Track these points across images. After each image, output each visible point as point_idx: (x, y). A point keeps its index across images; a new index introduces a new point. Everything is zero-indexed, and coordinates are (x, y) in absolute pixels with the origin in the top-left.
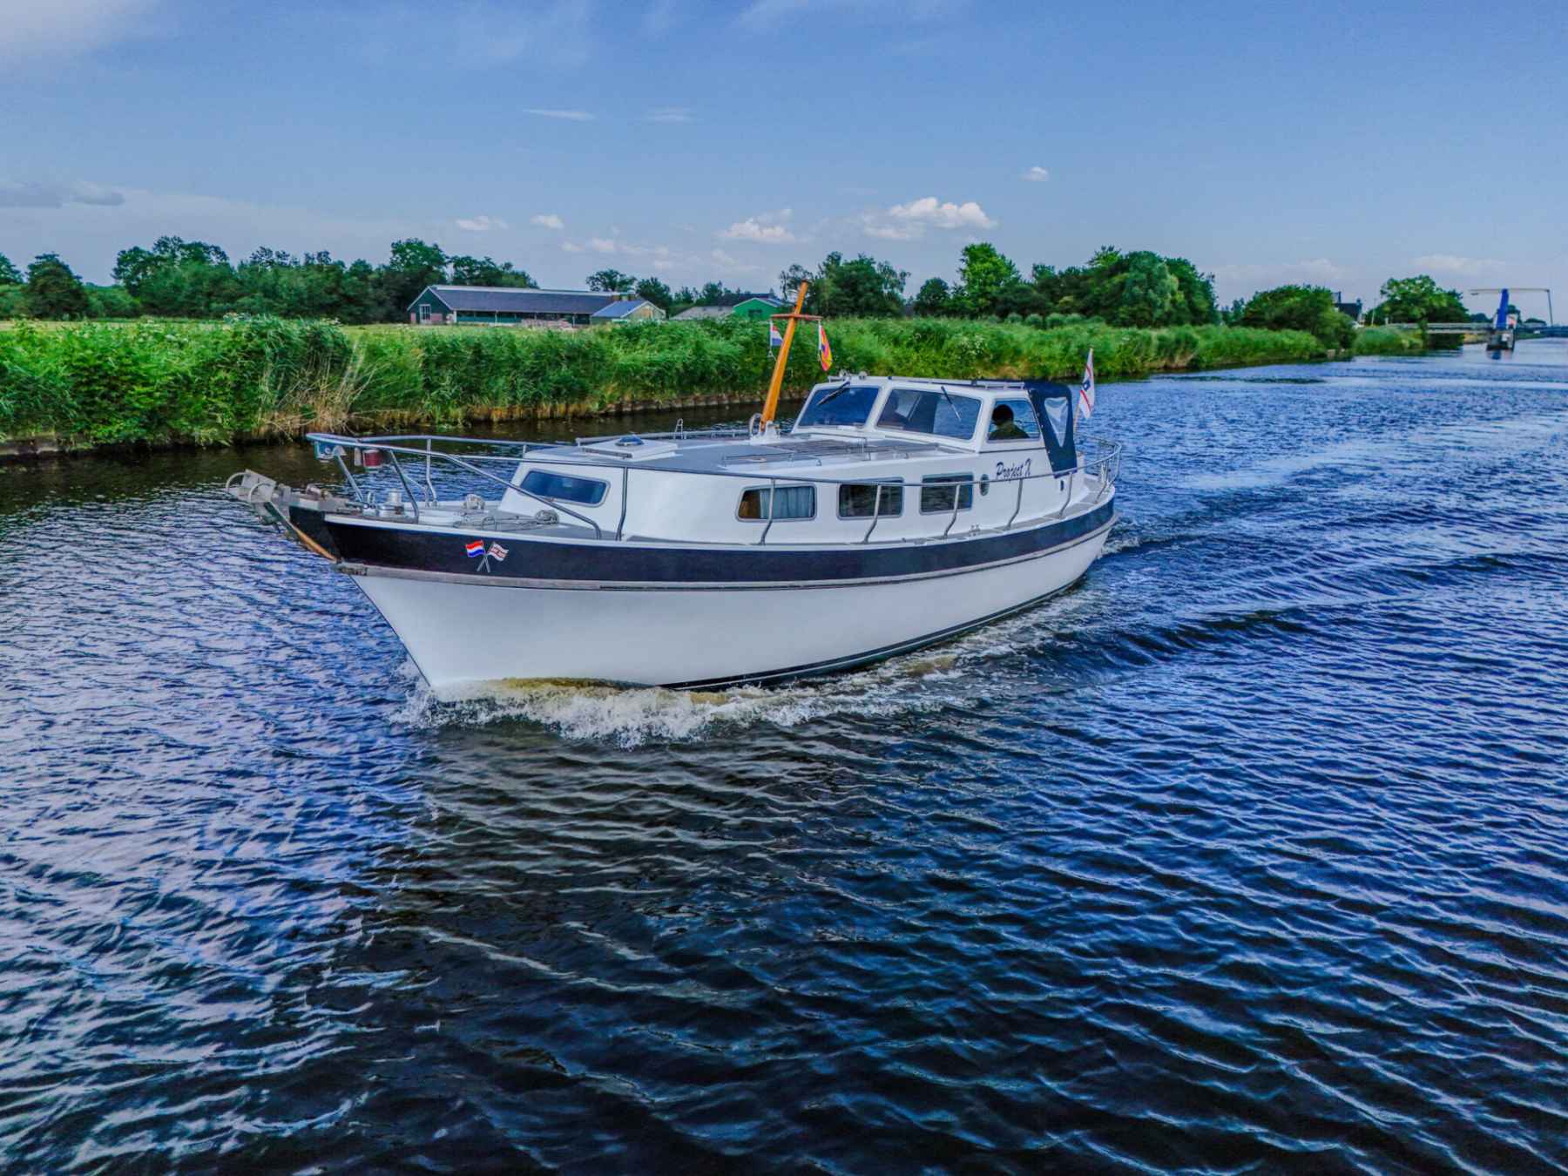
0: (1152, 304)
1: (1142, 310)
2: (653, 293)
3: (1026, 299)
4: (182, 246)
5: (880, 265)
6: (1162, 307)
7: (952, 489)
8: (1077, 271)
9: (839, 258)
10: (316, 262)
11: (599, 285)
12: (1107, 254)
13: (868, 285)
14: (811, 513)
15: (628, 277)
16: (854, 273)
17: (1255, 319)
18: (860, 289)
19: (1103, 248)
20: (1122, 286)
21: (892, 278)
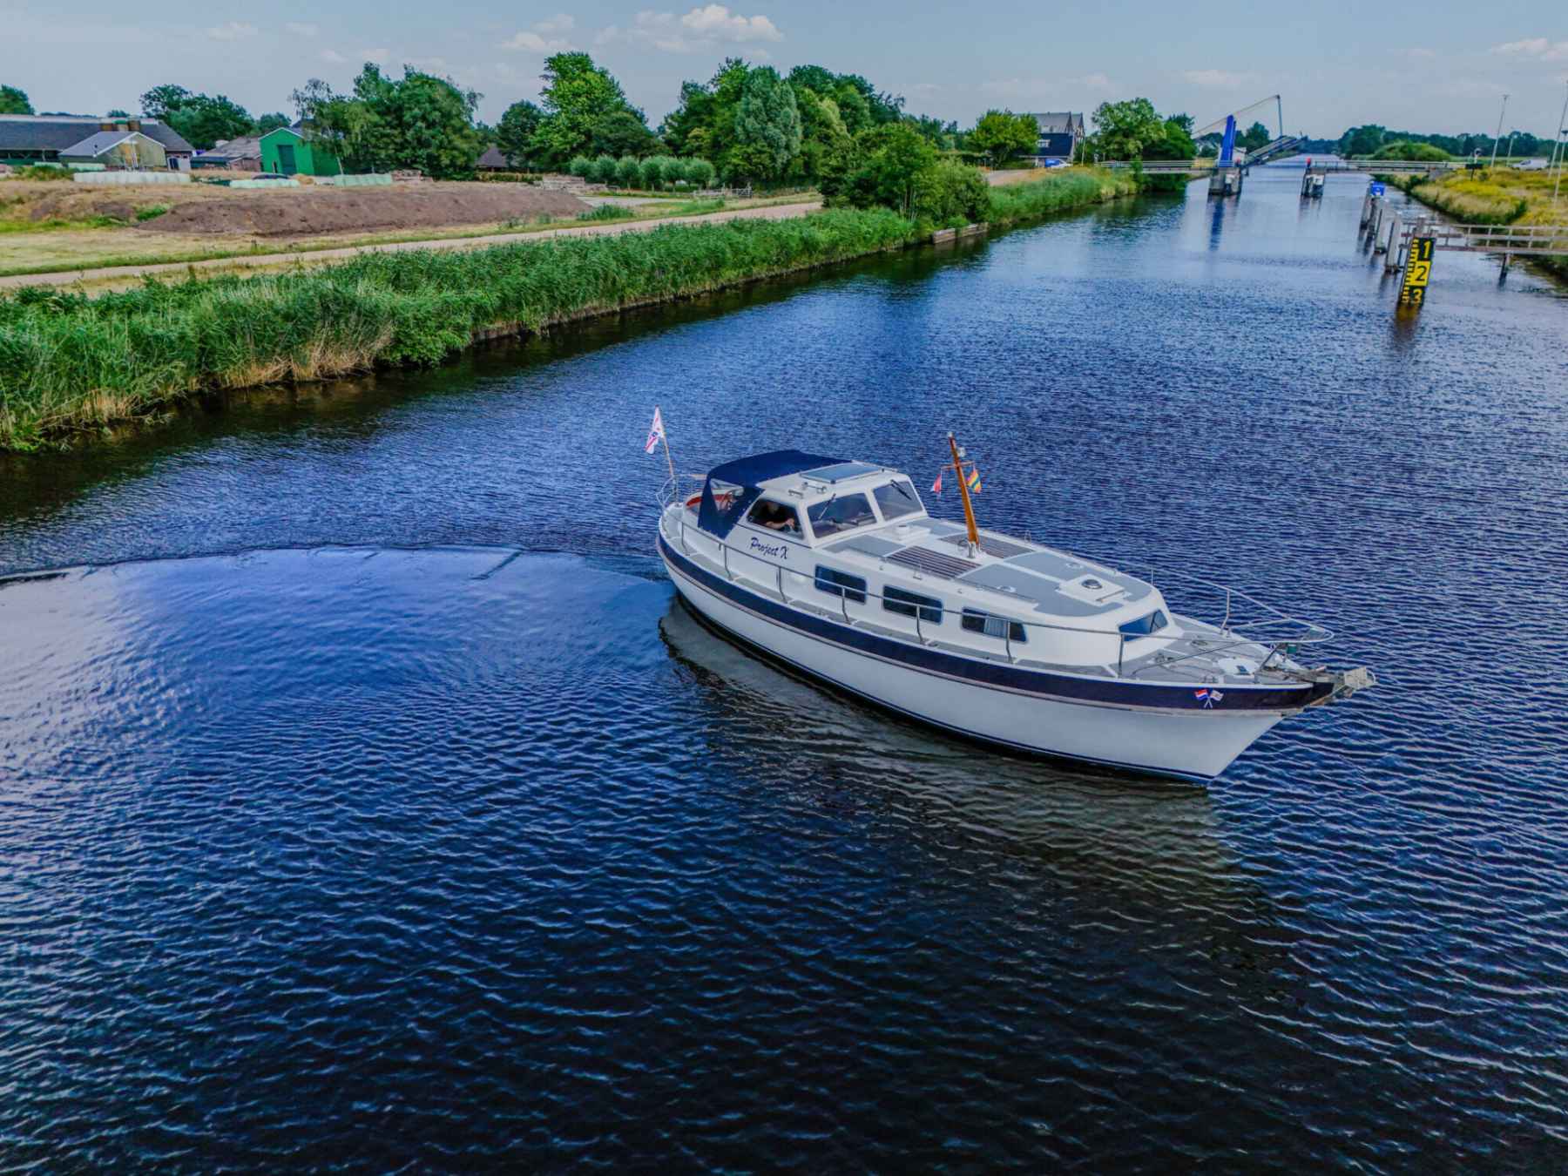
9: (379, 72)
12: (733, 70)
16: (399, 93)
19: (728, 61)
21: (456, 101)
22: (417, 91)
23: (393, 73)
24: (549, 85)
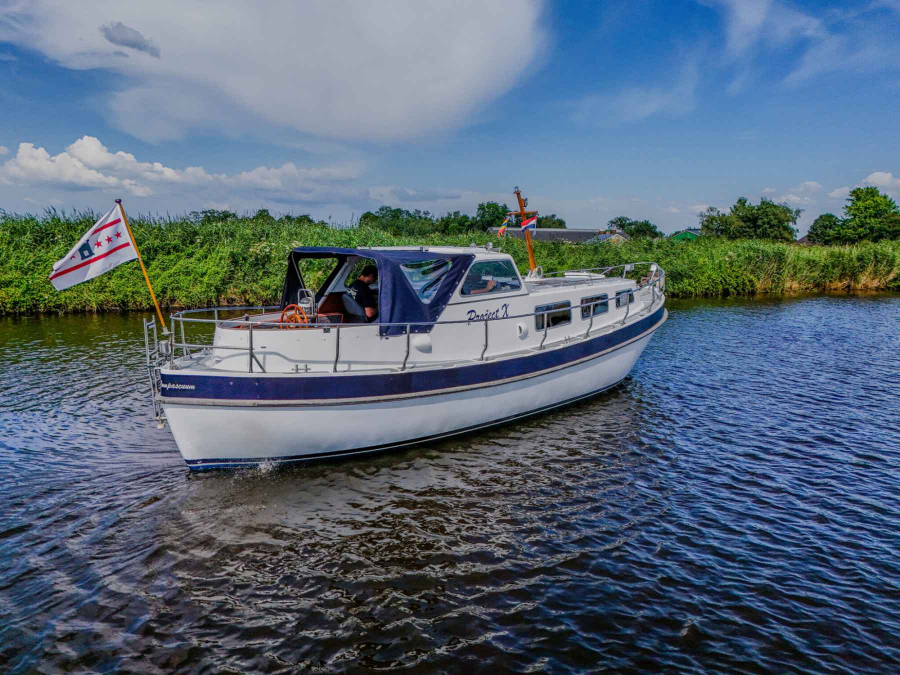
16: (756, 211)
21: (788, 215)
22: (768, 210)
23: (754, 202)
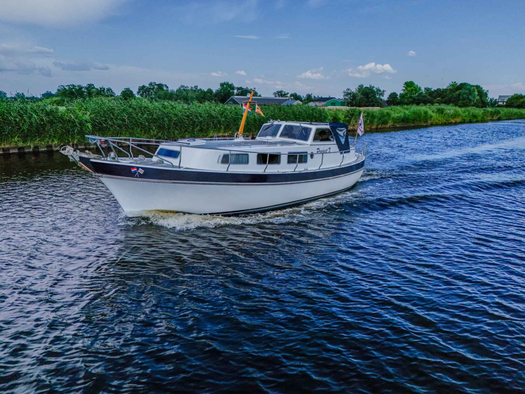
0: (470, 100)
1: (467, 102)
2: (296, 97)
3: (426, 99)
4: (156, 85)
5: (376, 88)
6: (473, 101)
7: (297, 156)
8: (440, 90)
9: (363, 86)
10: (194, 89)
11: (277, 95)
12: (454, 84)
13: (372, 95)
14: (247, 162)
15: (286, 93)
16: (368, 91)
17: (511, 105)
18: (370, 96)
19: (452, 82)
20: (459, 94)
21: (380, 92)
23: (366, 86)
24: (404, 88)
